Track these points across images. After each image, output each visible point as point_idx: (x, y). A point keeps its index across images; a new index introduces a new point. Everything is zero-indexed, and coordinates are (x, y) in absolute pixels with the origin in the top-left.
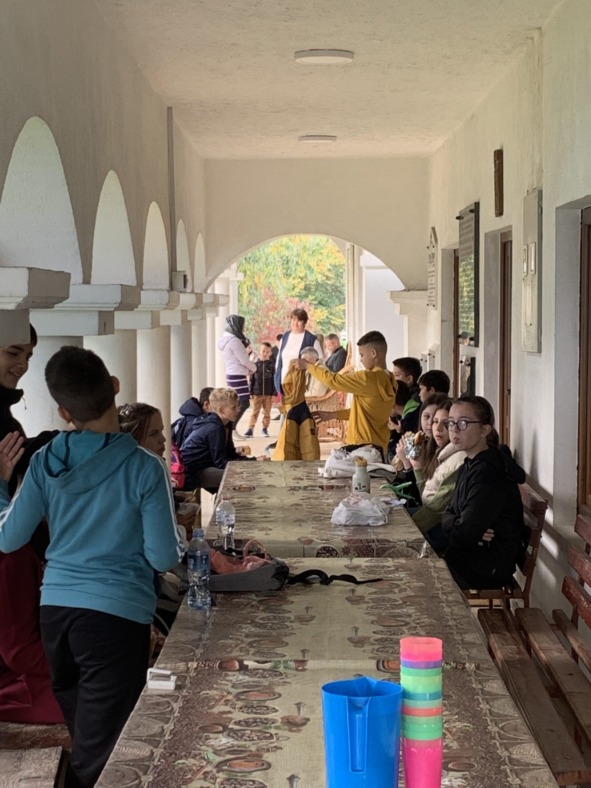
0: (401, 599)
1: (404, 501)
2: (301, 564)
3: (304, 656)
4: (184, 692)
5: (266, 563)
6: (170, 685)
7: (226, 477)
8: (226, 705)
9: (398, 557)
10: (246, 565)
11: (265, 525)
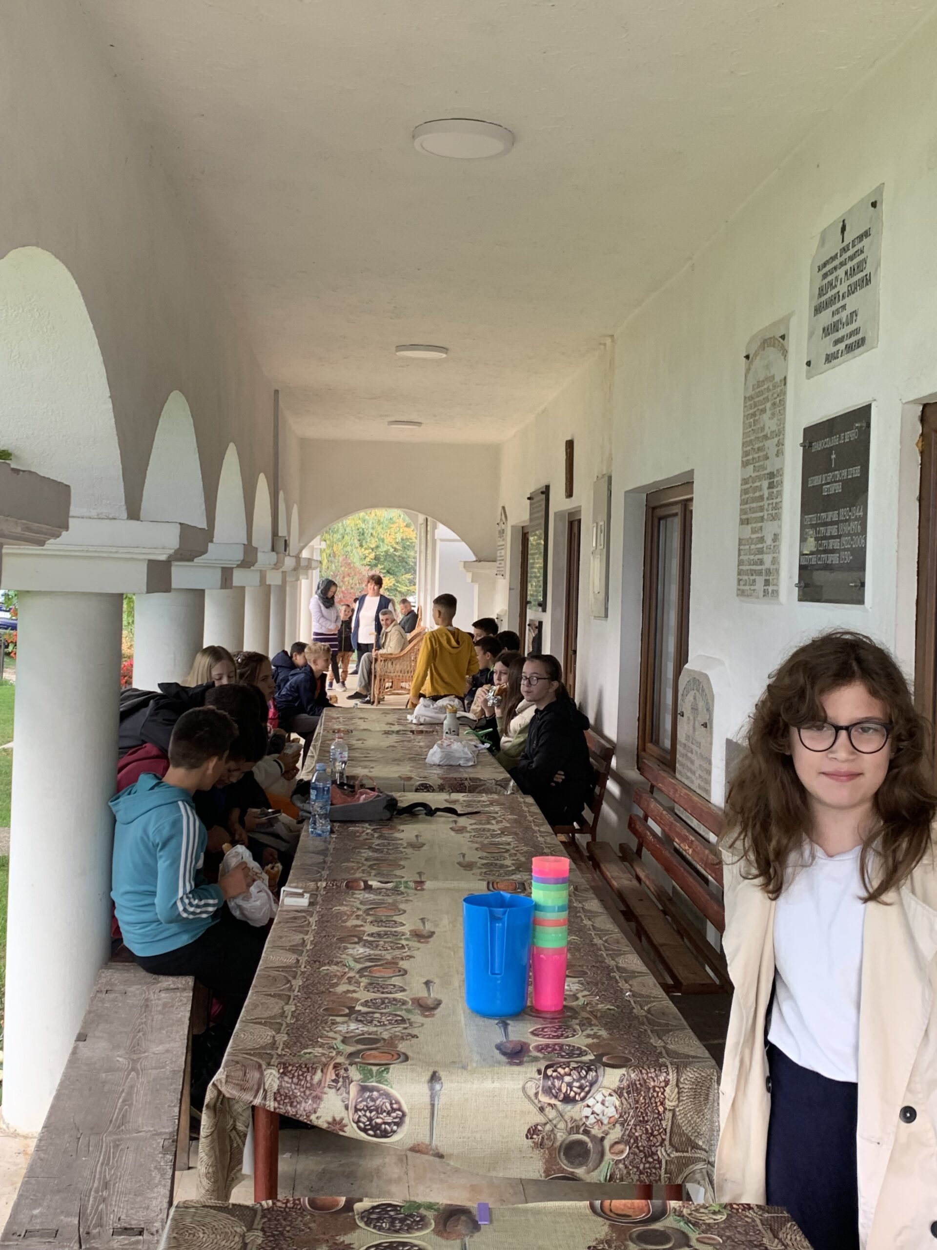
0: (499, 829)
1: (487, 745)
2: (405, 798)
3: (420, 877)
4: (318, 908)
5: (378, 796)
6: (304, 902)
7: (325, 722)
8: (358, 919)
9: (491, 793)
10: (359, 798)
11: (367, 763)
